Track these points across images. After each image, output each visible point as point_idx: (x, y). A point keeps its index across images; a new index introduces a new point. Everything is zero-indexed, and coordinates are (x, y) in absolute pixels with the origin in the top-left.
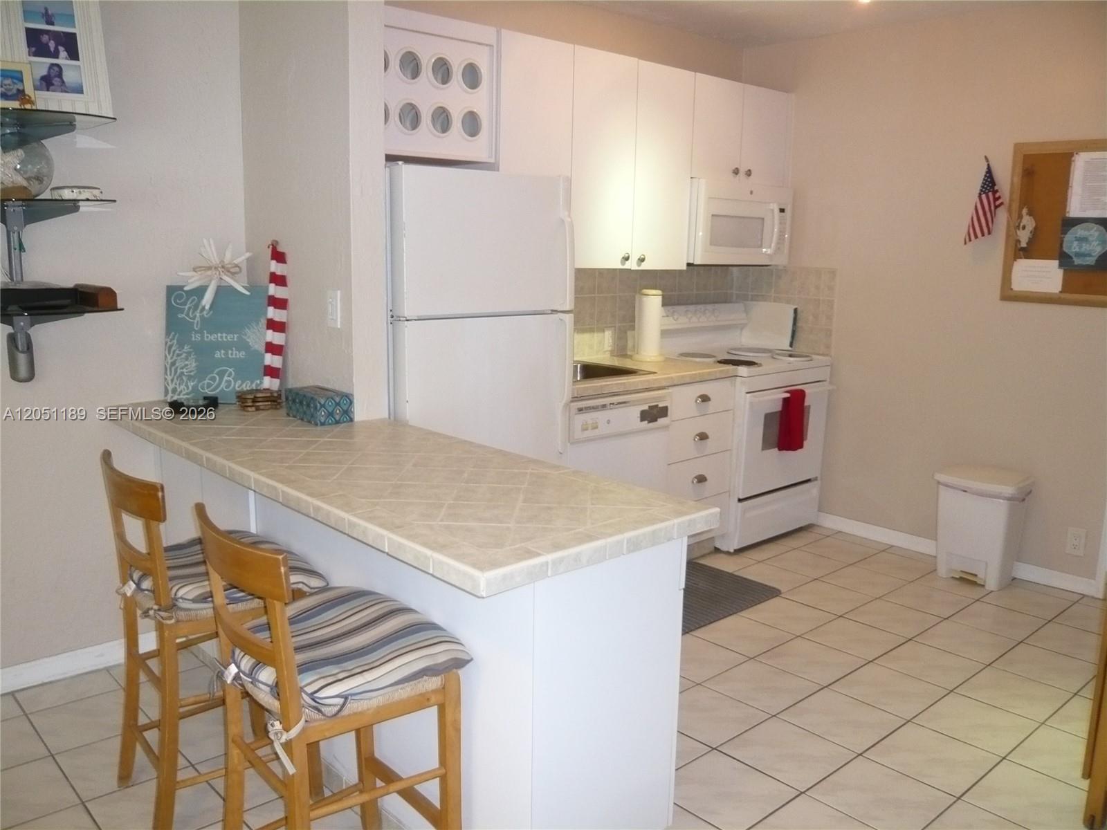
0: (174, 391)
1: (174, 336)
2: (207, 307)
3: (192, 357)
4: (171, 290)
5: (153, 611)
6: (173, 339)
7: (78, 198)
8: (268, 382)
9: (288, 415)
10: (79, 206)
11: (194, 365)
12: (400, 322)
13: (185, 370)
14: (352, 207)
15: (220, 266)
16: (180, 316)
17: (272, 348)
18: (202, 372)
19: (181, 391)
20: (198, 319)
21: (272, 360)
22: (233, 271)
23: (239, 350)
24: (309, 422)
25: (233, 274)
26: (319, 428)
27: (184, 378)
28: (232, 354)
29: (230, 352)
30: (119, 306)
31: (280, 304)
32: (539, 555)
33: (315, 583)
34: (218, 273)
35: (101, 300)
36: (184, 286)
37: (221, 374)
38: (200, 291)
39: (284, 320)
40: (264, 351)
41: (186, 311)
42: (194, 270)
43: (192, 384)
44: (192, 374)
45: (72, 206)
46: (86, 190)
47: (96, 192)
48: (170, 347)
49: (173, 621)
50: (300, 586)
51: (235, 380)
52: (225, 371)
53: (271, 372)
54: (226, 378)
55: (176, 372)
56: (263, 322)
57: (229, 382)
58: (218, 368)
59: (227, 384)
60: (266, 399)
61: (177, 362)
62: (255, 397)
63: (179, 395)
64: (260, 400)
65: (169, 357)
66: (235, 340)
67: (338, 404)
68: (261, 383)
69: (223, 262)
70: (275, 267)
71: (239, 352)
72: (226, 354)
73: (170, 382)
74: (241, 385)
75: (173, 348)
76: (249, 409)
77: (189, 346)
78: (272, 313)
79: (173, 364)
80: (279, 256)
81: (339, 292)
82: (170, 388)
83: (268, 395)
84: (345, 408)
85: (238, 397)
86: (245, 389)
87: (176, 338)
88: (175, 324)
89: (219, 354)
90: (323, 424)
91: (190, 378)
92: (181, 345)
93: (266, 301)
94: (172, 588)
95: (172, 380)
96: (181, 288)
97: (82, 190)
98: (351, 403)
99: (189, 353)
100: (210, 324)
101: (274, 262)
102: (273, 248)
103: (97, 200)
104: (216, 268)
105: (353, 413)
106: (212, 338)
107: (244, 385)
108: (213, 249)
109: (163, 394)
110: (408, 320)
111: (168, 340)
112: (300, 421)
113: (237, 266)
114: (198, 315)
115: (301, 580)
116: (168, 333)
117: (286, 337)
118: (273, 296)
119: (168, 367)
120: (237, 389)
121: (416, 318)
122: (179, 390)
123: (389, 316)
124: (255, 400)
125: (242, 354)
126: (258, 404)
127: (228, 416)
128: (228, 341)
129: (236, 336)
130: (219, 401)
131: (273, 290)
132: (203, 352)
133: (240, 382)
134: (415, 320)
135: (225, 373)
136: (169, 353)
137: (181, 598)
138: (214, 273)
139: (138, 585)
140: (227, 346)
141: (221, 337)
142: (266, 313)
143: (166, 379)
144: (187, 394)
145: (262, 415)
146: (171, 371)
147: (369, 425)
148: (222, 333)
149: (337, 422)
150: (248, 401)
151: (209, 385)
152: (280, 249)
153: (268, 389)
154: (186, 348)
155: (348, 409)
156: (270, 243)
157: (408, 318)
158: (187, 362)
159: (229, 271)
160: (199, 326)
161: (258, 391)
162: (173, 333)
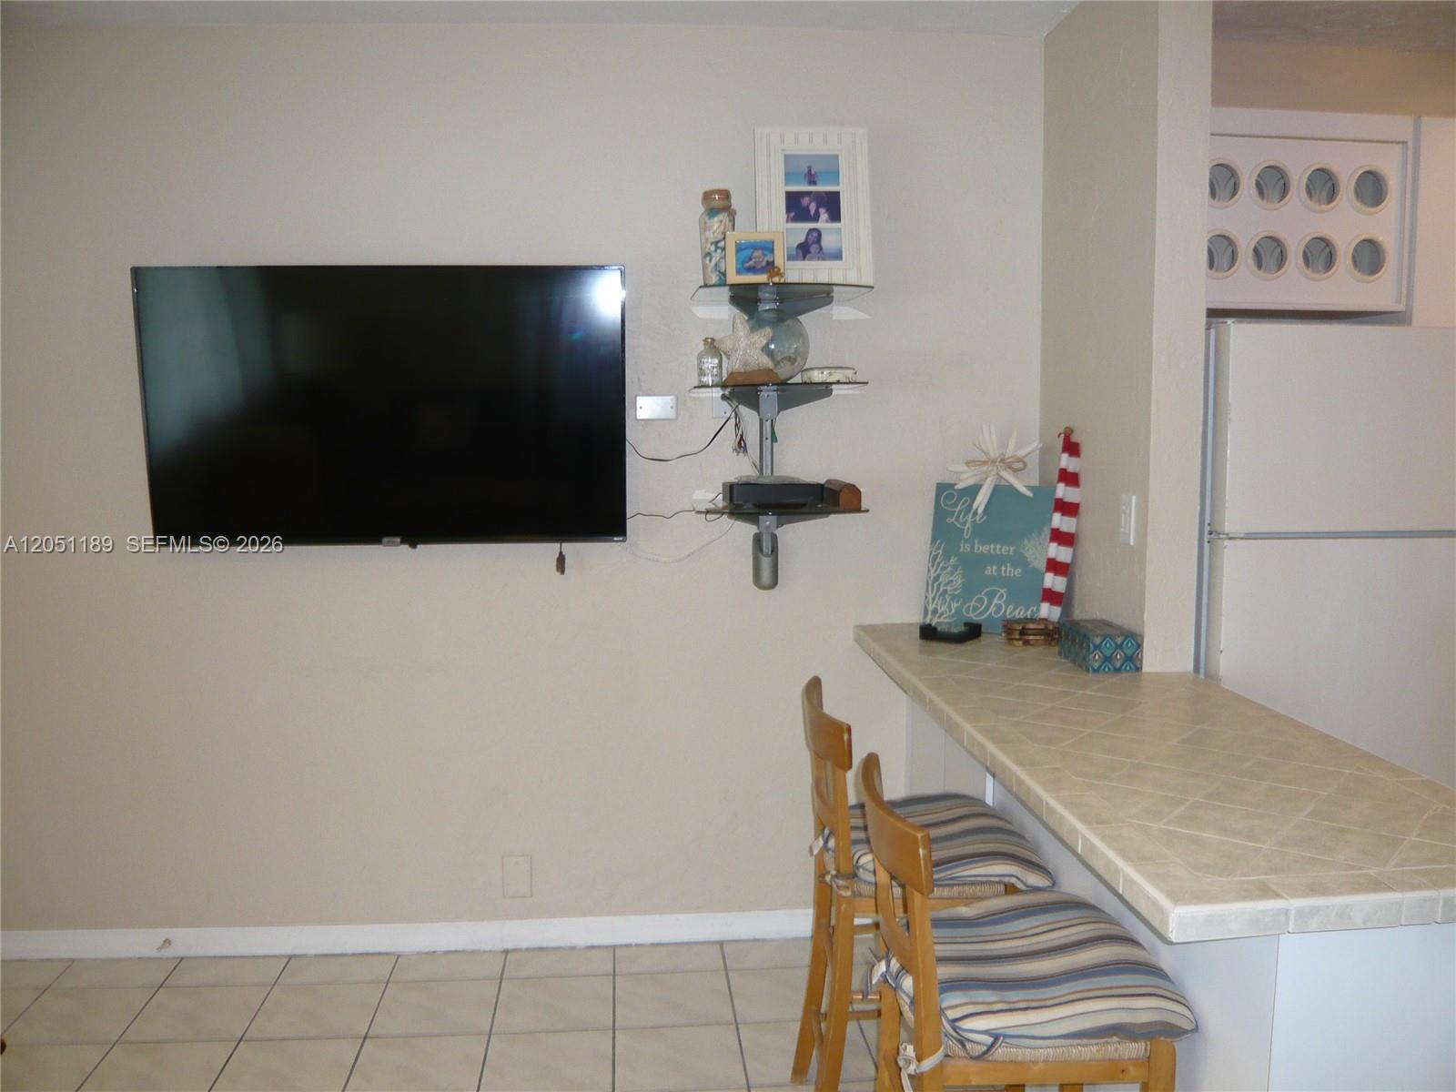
0: (935, 611)
1: (940, 544)
2: (980, 511)
3: (959, 571)
4: (942, 489)
5: (830, 877)
6: (938, 548)
7: (828, 381)
8: (1048, 611)
9: (1060, 654)
10: (832, 390)
11: (960, 582)
12: (1220, 541)
13: (949, 588)
14: (1153, 382)
15: (999, 460)
16: (949, 520)
17: (1055, 566)
18: (968, 592)
19: (942, 614)
20: (968, 525)
21: (1053, 582)
22: (1018, 465)
23: (1014, 566)
24: (1081, 667)
25: (1015, 471)
26: (1090, 675)
27: (947, 597)
28: (1006, 571)
29: (1003, 568)
30: (864, 506)
31: (1069, 509)
32: (1277, 896)
33: (1034, 879)
34: (995, 469)
35: (843, 498)
36: (956, 484)
37: (992, 595)
38: (973, 491)
39: (1072, 530)
40: (1044, 570)
41: (956, 514)
42: (968, 463)
43: (956, 605)
44: (956, 593)
45: (823, 390)
46: (838, 371)
47: (849, 373)
48: (935, 558)
49: (849, 893)
50: (1013, 880)
51: (1007, 603)
52: (996, 592)
53: (1051, 596)
54: (995, 601)
55: (938, 590)
56: (1047, 532)
57: (999, 607)
58: (987, 587)
59: (995, 607)
60: (1038, 632)
61: (941, 577)
62: (1023, 628)
63: (939, 617)
64: (1030, 632)
65: (932, 571)
66: (1011, 553)
67: (1119, 647)
68: (1038, 610)
69: (1004, 455)
70: (1066, 461)
71: (1014, 570)
72: (999, 570)
73: (930, 602)
74: (1014, 610)
75: (938, 560)
76: (1015, 642)
77: (956, 559)
78: (1058, 520)
79: (936, 579)
80: (1072, 448)
81: (1134, 497)
82: (931, 608)
83: (1042, 627)
84: (1129, 652)
85: (1005, 626)
86: (1017, 617)
87: (942, 548)
88: (943, 529)
89: (990, 570)
90: (1096, 671)
91: (953, 598)
92: (947, 557)
93: (1052, 505)
94: (855, 853)
95: (934, 599)
96: (952, 486)
97: (833, 371)
98: (1139, 646)
99: (955, 568)
100: (982, 532)
101: (1065, 456)
102: (1065, 439)
103: (850, 383)
104: (993, 462)
105: (1141, 661)
106: (985, 549)
107: (1017, 612)
108: (994, 437)
109: (922, 616)
110: (1230, 539)
111: (934, 549)
112: (1070, 664)
113: (1021, 460)
114: (970, 520)
115: (1015, 874)
116: (933, 541)
117: (1074, 552)
118: (1061, 500)
119: (930, 582)
120: (1008, 616)
121: (1242, 536)
122: (940, 612)
123: (1206, 533)
124: (1024, 632)
125: (1018, 572)
126: (1027, 637)
127: (990, 649)
128: (1002, 554)
129: (1012, 548)
130: (983, 630)
131: (1062, 491)
132: (972, 565)
133: (1011, 607)
134: (1242, 538)
135: (996, 594)
136: (933, 566)
137: (862, 866)
138: (990, 469)
139: (826, 842)
140: (999, 560)
141: (995, 549)
142: (1051, 519)
143: (926, 597)
144: (950, 617)
145: (1032, 652)
146: (933, 589)
147: (1159, 677)
148: (995, 545)
149: (1117, 670)
150: (1018, 632)
151: (975, 608)
152: (1075, 438)
153: (1046, 620)
154: (952, 560)
155: (1133, 654)
156: (1062, 430)
157: (1230, 536)
158: (951, 578)
159: (1010, 468)
160: (969, 534)
161: (1033, 620)
162: (939, 542)
